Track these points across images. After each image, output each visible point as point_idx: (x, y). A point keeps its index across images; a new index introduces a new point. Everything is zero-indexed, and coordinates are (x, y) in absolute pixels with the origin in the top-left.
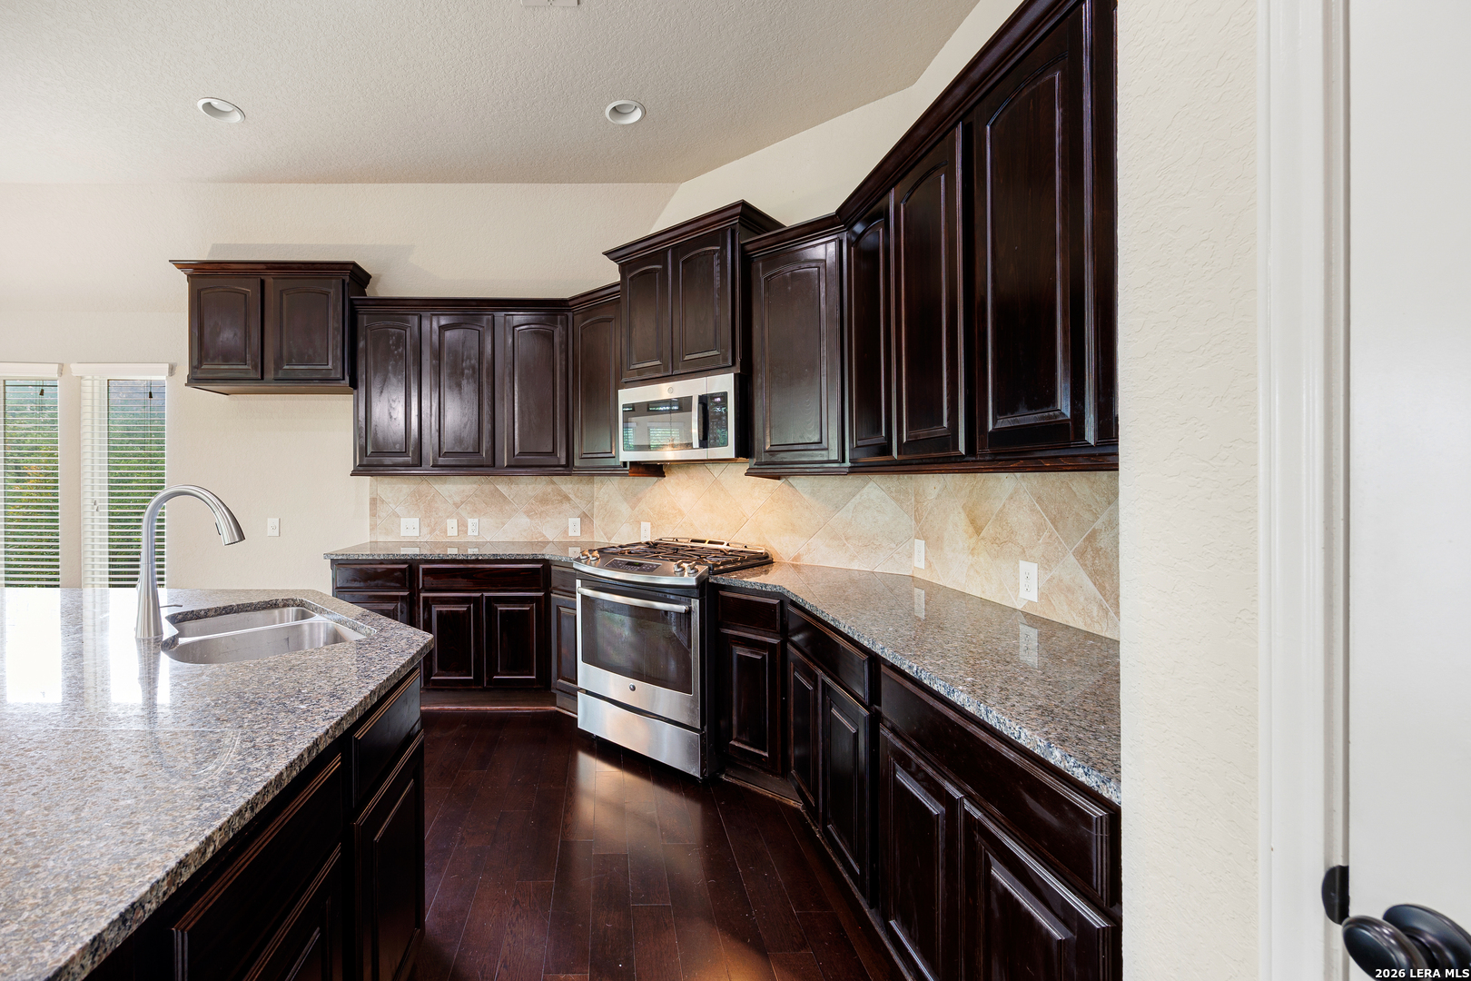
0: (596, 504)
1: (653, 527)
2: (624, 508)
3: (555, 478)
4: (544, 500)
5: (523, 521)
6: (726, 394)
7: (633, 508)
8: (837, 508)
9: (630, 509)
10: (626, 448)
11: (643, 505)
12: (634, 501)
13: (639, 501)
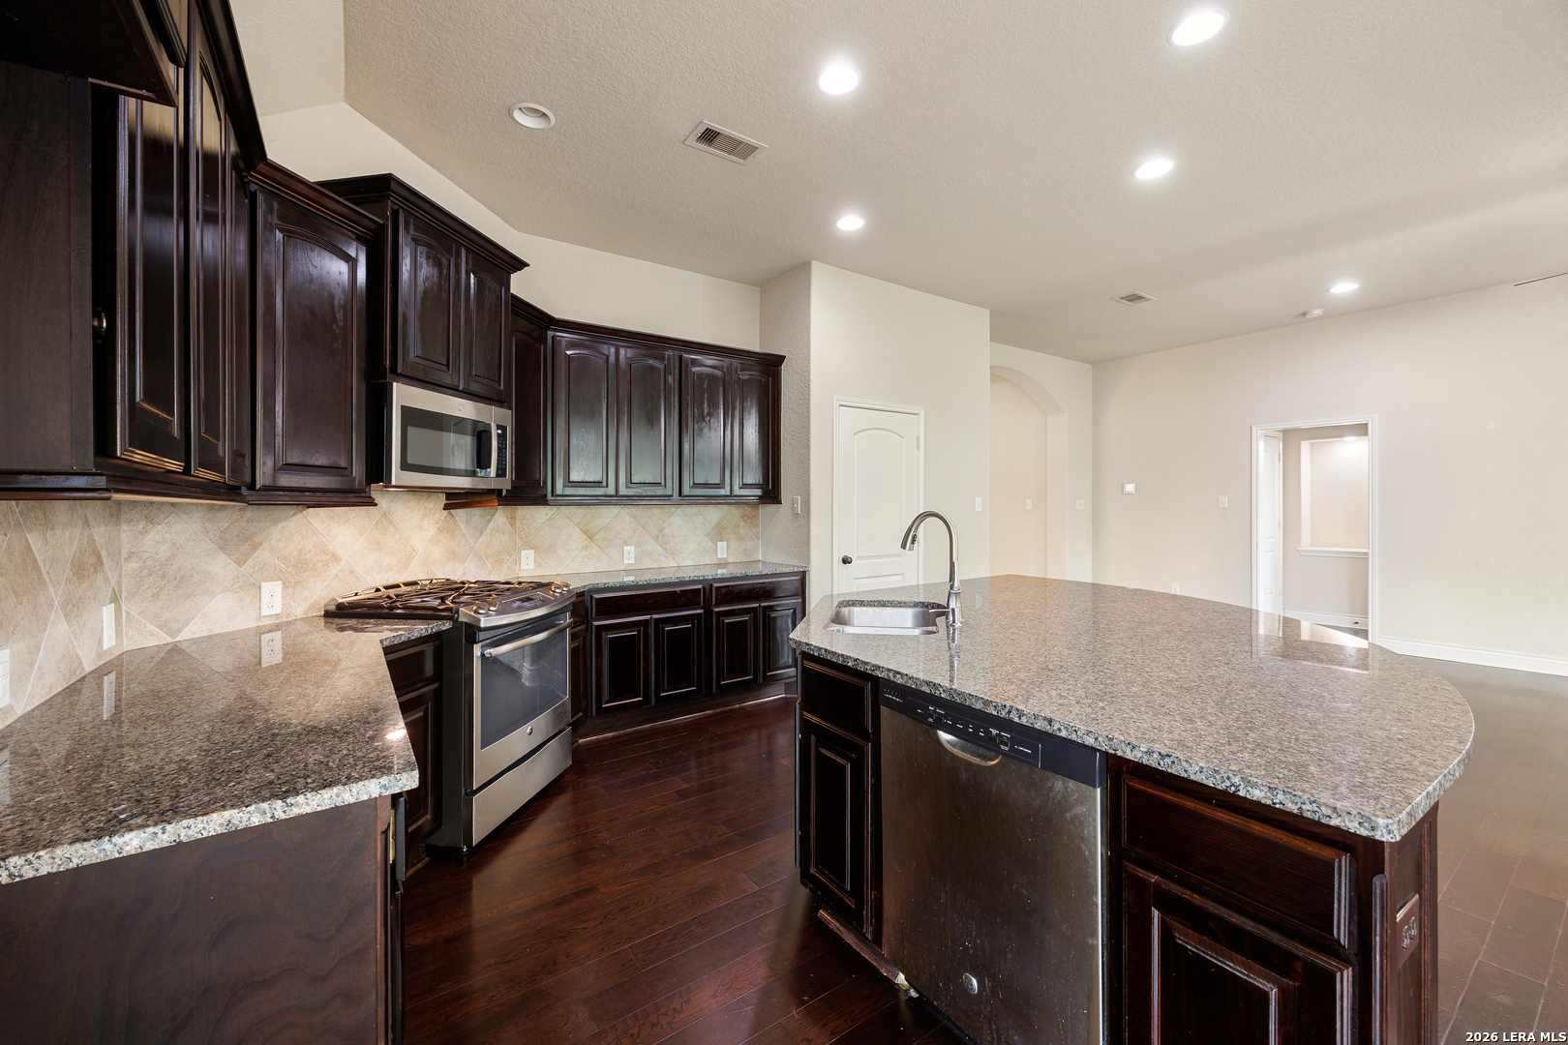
1: (285, 586)
2: (221, 566)
6: (506, 429)
7: (240, 561)
9: (233, 565)
10: (405, 466)
11: (263, 555)
12: (240, 547)
13: (255, 547)
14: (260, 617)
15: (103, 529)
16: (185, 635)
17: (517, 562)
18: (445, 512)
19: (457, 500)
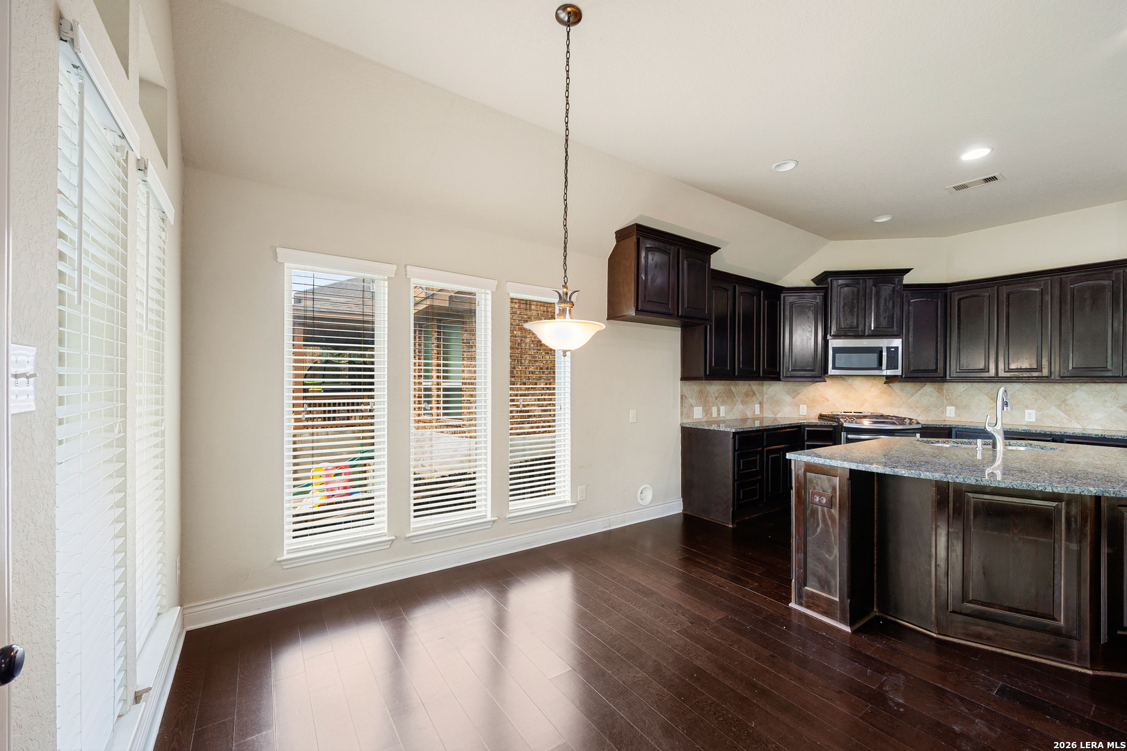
0: (765, 396)
1: (808, 407)
2: (788, 399)
3: (751, 382)
4: (747, 395)
5: (740, 407)
6: (898, 347)
7: (794, 398)
8: (912, 395)
9: (791, 399)
10: (834, 368)
11: (800, 396)
12: (794, 394)
13: (798, 394)
14: (799, 415)
15: (756, 387)
16: (777, 416)
17: (944, 412)
18: (885, 385)
19: (890, 380)
